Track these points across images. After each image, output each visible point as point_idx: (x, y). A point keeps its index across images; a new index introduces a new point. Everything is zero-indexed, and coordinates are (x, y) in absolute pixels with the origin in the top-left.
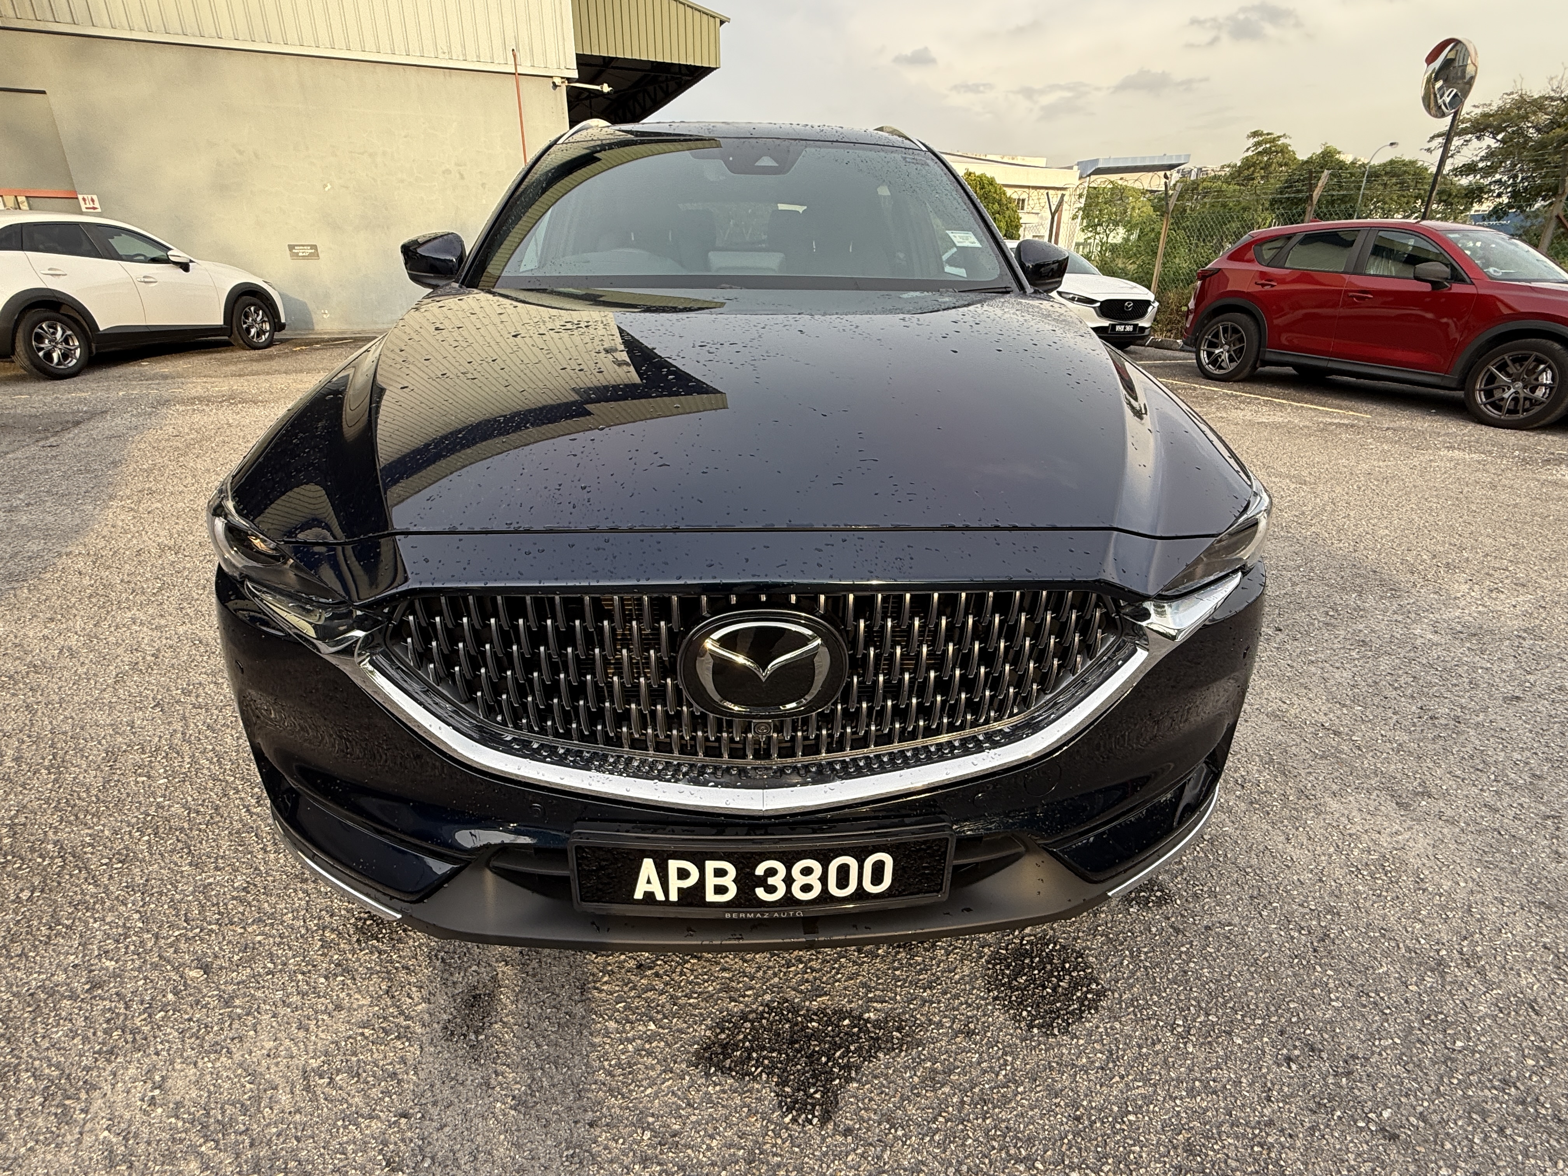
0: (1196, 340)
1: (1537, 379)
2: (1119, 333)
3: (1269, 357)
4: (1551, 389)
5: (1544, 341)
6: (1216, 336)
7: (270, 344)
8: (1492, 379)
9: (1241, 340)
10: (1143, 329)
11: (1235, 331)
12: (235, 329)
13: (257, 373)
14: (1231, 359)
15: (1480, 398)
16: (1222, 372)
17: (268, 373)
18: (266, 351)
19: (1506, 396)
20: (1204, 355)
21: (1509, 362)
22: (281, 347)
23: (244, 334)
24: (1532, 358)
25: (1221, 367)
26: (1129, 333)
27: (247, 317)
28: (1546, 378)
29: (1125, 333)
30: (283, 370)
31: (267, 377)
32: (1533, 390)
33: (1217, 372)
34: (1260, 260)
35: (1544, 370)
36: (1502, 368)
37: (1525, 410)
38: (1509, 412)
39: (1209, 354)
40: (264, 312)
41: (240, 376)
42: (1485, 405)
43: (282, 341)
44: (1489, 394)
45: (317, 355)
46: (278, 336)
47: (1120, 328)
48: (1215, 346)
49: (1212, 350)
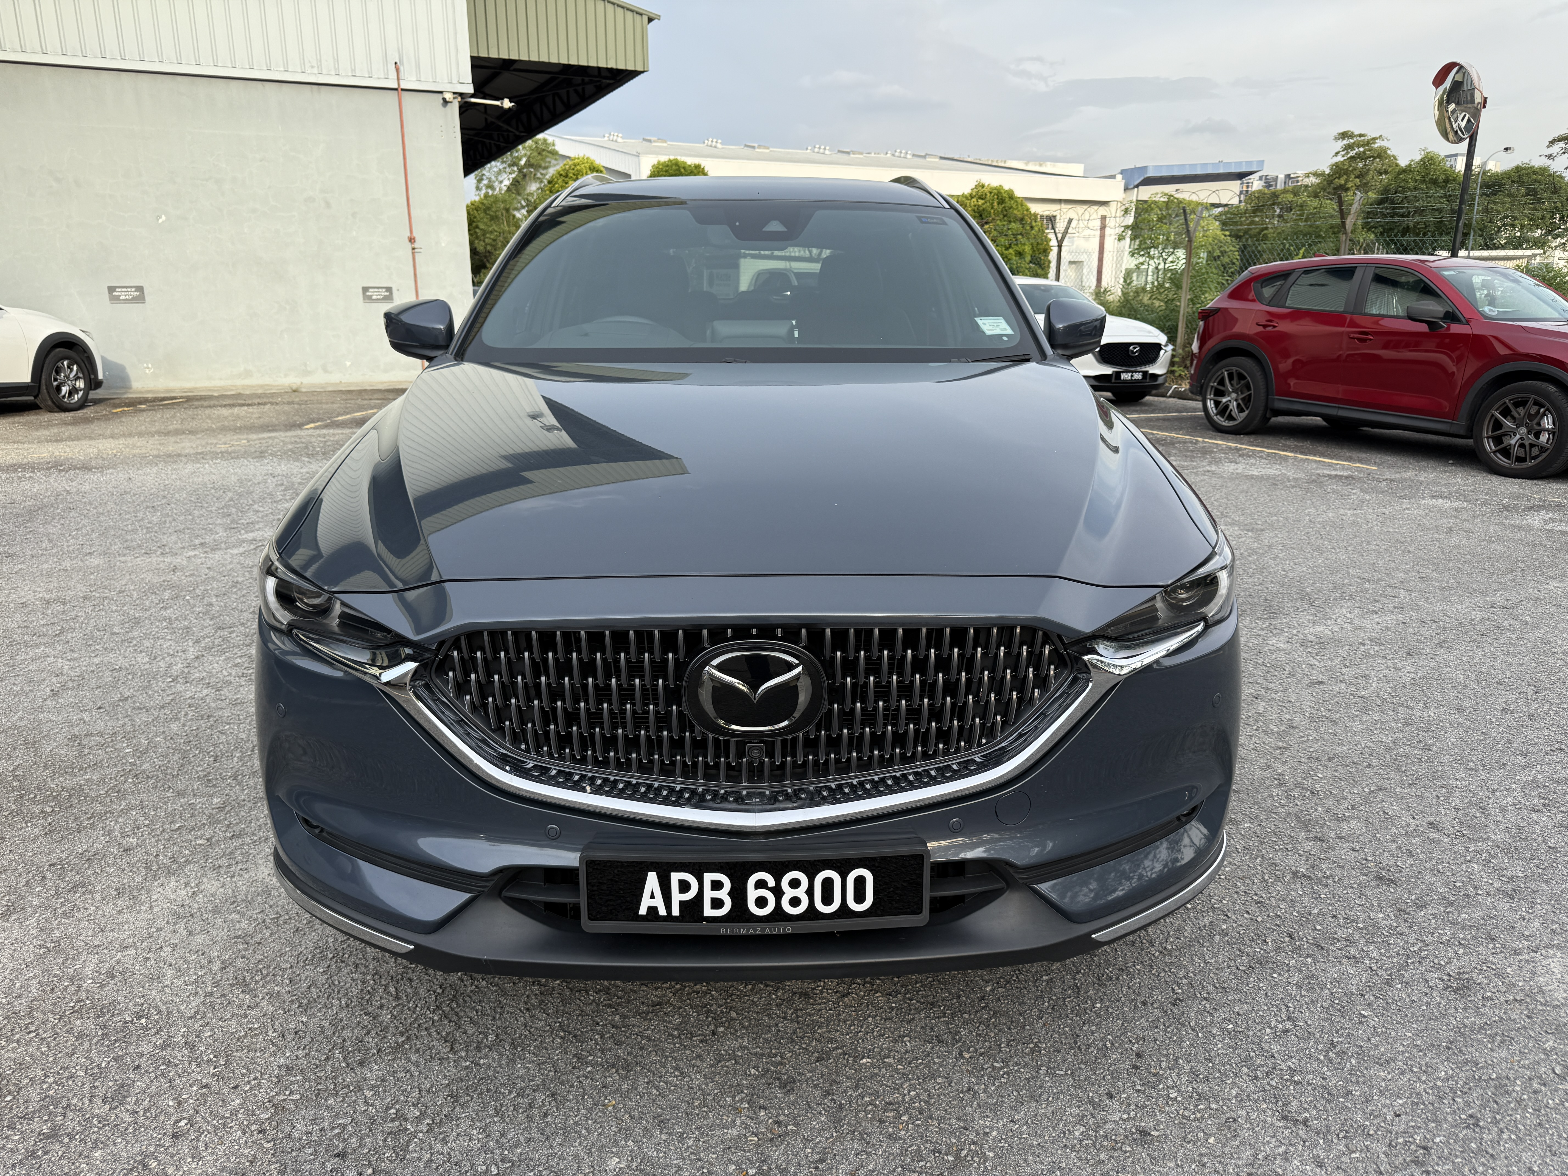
0: (1202, 387)
1: (1539, 424)
2: (1125, 381)
3: (1280, 405)
4: (1554, 433)
5: (1539, 383)
6: (1222, 382)
7: (82, 405)
8: (1498, 425)
9: (1248, 387)
10: (1155, 377)
11: (1241, 377)
12: (44, 387)
13: (77, 438)
14: (1241, 410)
15: (1489, 446)
16: (1232, 423)
17: (91, 438)
18: (80, 413)
19: (1513, 442)
20: (1210, 404)
21: (1510, 406)
22: (97, 408)
23: (53, 392)
24: (1531, 402)
25: (1231, 418)
26: (1137, 381)
27: (58, 372)
28: (1548, 422)
29: (1132, 381)
30: (108, 432)
31: (93, 442)
32: (1537, 436)
33: (1226, 424)
34: (1259, 299)
35: (1544, 414)
36: (1506, 413)
37: (1534, 458)
38: (1520, 459)
39: (1217, 403)
40: (78, 366)
41: (57, 441)
42: (1494, 452)
43: (97, 402)
44: (1498, 440)
45: (146, 417)
46: (93, 395)
47: (1125, 376)
48: (1220, 393)
49: (1219, 399)
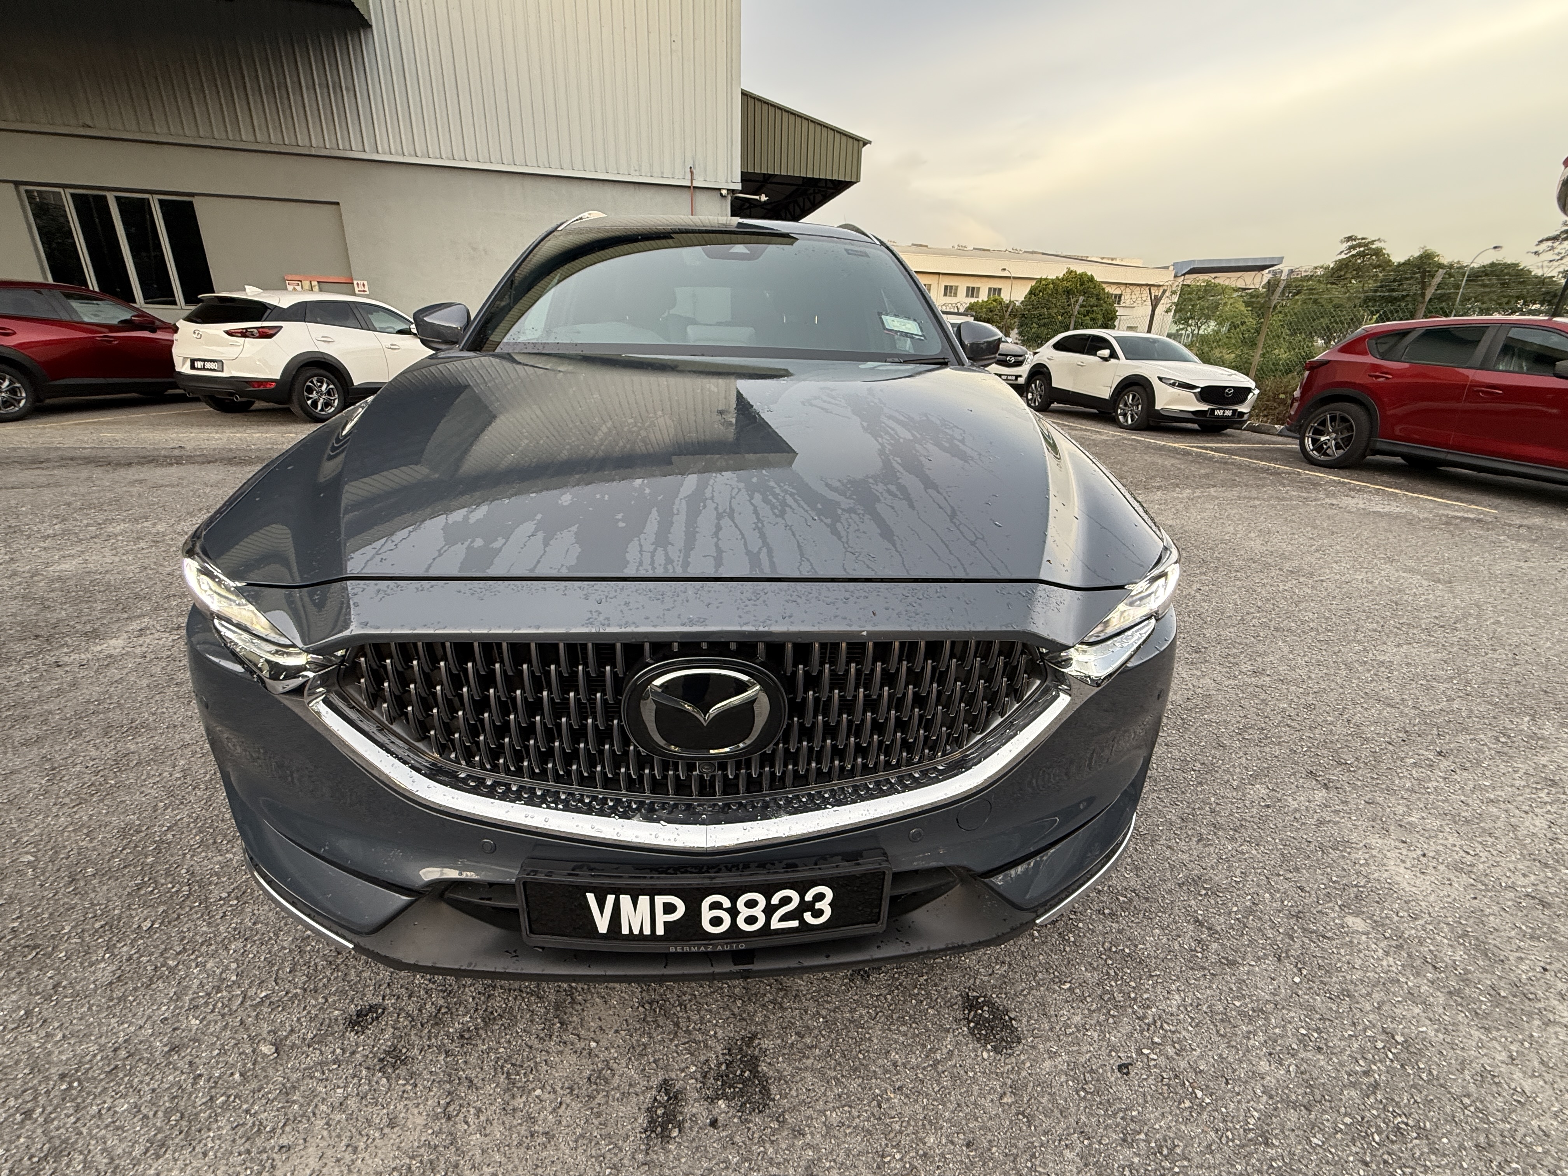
0: (1301, 426)
2: (1218, 416)
3: (1379, 446)
6: (1323, 423)
9: (1350, 428)
10: (1242, 414)
11: (1344, 420)
14: (1338, 447)
16: (1327, 458)
20: (1308, 442)
25: (1326, 454)
26: (1228, 417)
29: (1223, 417)
33: (1321, 458)
34: (1373, 353)
39: (1314, 441)
47: (1218, 413)
48: (1321, 433)
49: (1317, 437)
